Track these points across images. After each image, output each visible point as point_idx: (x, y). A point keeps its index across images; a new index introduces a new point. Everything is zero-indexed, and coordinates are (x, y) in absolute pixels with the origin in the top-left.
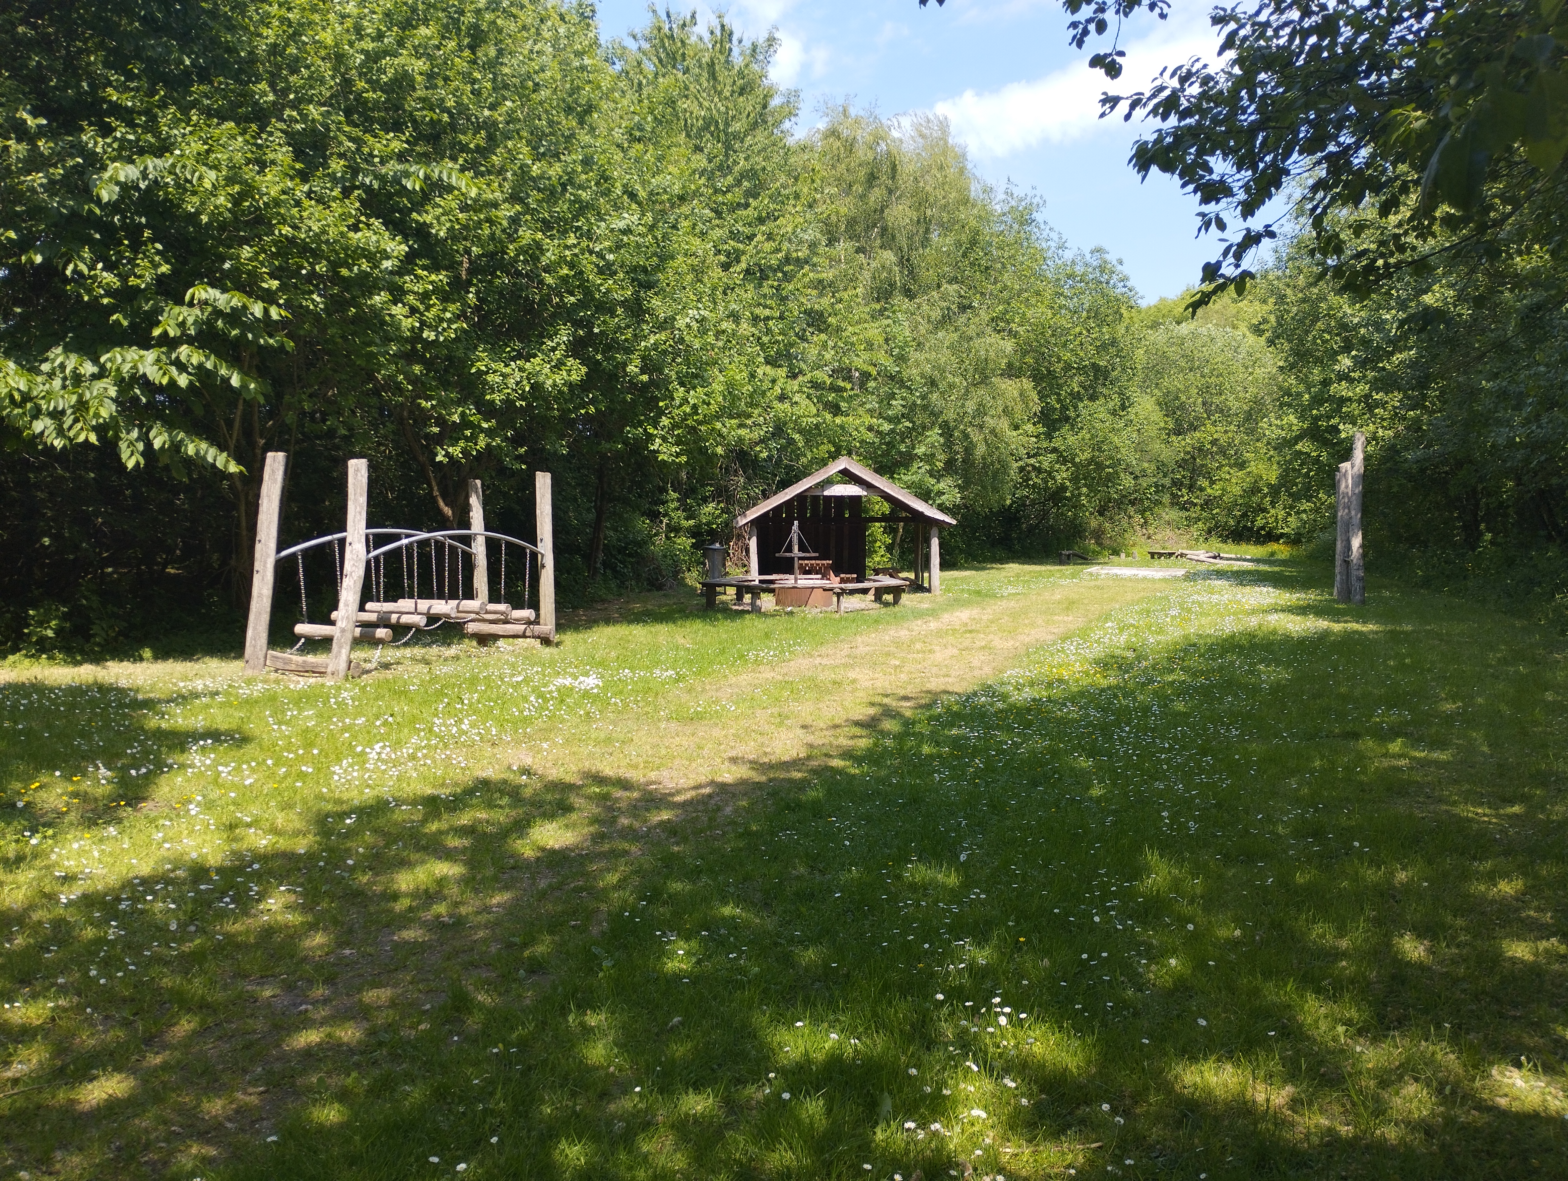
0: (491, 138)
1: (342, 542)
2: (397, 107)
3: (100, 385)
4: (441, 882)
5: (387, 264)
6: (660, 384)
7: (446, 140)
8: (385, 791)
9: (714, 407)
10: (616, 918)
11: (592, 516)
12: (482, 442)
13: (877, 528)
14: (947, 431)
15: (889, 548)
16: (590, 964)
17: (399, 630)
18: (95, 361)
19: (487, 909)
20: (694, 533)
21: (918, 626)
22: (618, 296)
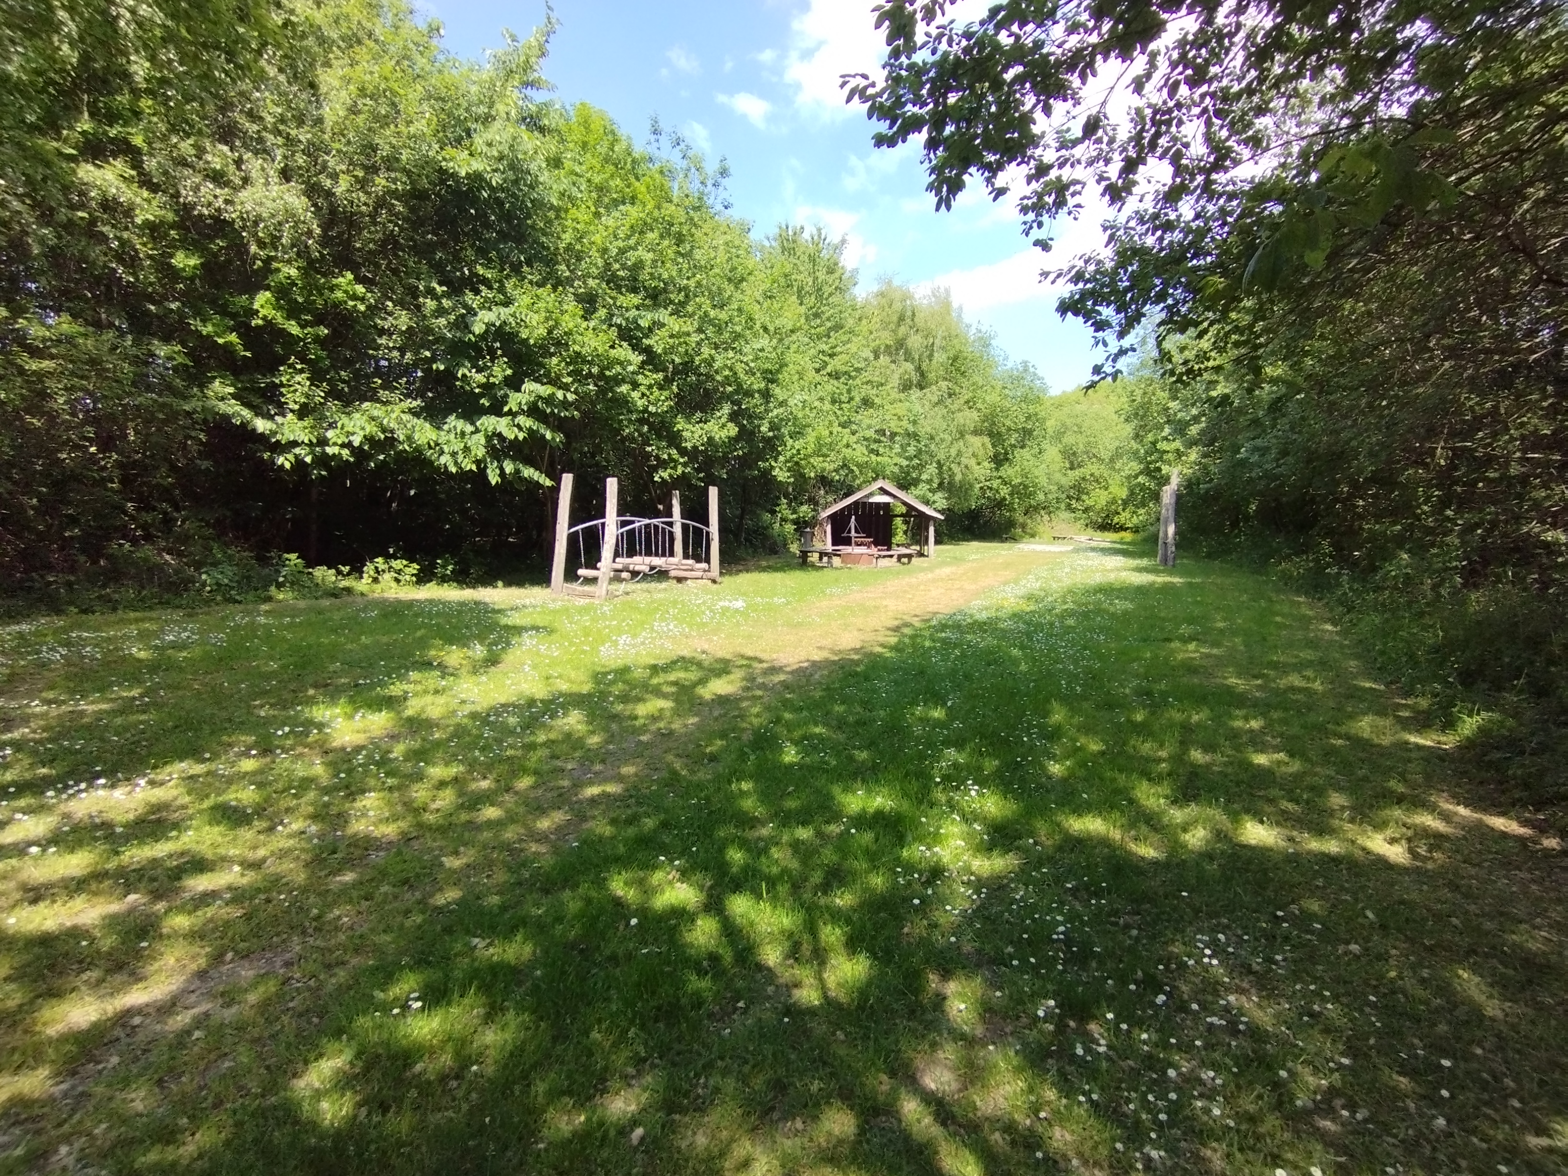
0: (687, 296)
1: (603, 524)
2: (635, 280)
3: (476, 437)
4: (661, 710)
5: (630, 368)
6: (779, 438)
7: (662, 298)
8: (629, 662)
9: (810, 450)
10: (756, 733)
11: (738, 512)
12: (680, 470)
13: (898, 521)
14: (940, 466)
15: (905, 532)
16: (743, 756)
17: (635, 574)
18: (473, 423)
19: (686, 726)
20: (795, 522)
21: (922, 576)
22: (755, 387)
